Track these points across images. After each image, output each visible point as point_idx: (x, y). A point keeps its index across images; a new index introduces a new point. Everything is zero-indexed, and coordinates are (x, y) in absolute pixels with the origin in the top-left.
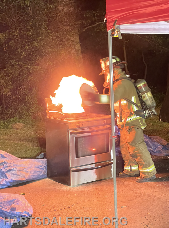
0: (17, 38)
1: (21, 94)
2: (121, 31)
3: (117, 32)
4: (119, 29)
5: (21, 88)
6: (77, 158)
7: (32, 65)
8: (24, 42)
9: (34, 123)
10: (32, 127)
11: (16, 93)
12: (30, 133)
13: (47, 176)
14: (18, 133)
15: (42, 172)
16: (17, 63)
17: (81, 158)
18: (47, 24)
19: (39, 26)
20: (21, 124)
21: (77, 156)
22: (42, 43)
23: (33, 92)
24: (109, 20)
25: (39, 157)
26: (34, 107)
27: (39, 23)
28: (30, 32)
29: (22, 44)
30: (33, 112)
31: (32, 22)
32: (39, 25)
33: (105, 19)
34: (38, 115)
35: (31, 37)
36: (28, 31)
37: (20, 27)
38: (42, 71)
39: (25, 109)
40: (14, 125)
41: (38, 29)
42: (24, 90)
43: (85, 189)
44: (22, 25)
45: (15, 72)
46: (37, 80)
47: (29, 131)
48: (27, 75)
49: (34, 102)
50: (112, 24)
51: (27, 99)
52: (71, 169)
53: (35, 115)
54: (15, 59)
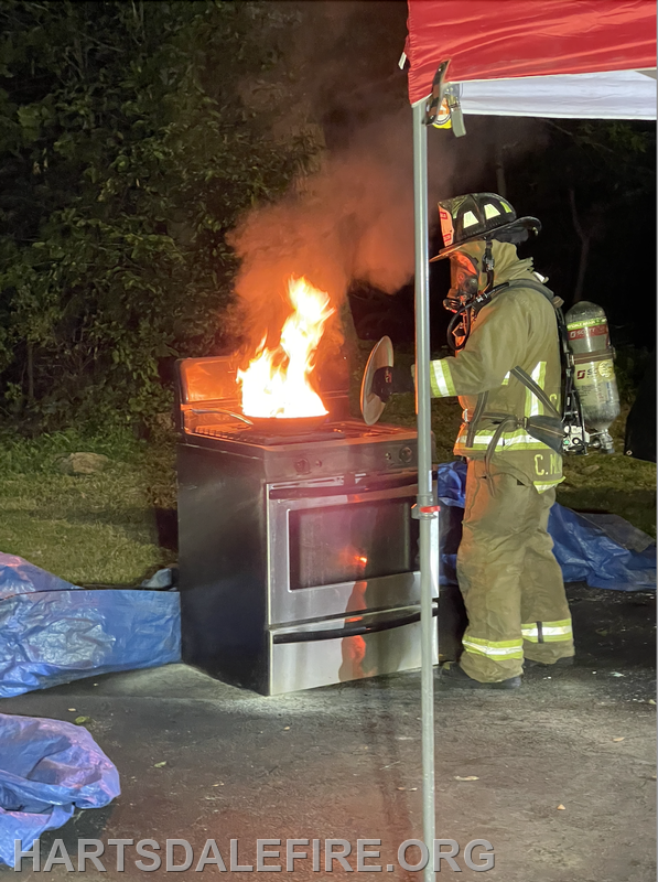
0: (85, 126)
1: (97, 342)
2: (462, 103)
3: (449, 107)
4: (455, 98)
5: (95, 319)
6: (295, 591)
7: (140, 232)
8: (111, 143)
9: (141, 455)
10: (134, 470)
11: (78, 338)
12: (123, 490)
13: (180, 655)
14: (77, 492)
15: (160, 639)
16: (82, 223)
17: (310, 589)
18: (201, 71)
19: (171, 82)
20: (90, 457)
21: (295, 584)
22: (180, 146)
23: (142, 334)
24: (419, 61)
25: (153, 583)
26: (143, 391)
27: (172, 70)
28: (134, 102)
29: (104, 149)
30: (139, 409)
31: (145, 63)
32: (171, 76)
33: (404, 56)
34: (157, 423)
35: (140, 122)
36: (126, 100)
37: (97, 85)
38: (177, 255)
39: (109, 398)
40: (65, 461)
41: (166, 93)
42: (109, 328)
43: (323, 709)
44: (105, 76)
45: (73, 256)
46: (157, 290)
47: (121, 485)
48: (118, 268)
49: (145, 372)
50: (430, 76)
51: (117, 360)
52: (272, 633)
53: (147, 423)
54: (75, 205)
